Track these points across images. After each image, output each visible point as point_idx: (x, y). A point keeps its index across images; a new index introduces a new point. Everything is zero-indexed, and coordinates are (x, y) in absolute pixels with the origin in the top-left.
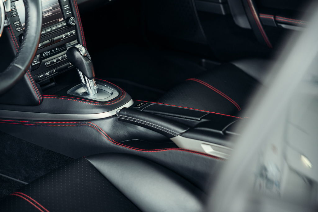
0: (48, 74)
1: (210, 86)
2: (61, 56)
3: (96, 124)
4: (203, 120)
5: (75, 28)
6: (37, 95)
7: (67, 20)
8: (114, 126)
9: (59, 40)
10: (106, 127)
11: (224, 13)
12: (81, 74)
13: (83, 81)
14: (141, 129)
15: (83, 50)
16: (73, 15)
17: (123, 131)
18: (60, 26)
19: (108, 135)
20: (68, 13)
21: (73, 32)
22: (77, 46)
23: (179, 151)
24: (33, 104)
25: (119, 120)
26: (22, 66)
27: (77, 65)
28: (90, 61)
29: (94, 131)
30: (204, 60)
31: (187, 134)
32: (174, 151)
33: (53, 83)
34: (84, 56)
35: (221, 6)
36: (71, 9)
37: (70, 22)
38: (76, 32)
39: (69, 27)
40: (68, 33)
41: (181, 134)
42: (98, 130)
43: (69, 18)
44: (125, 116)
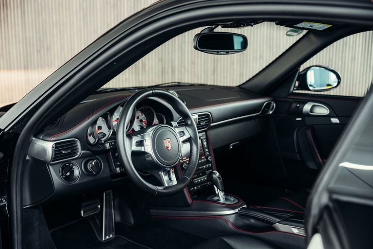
0: (195, 188)
1: (292, 202)
2: (203, 178)
3: (225, 217)
4: (291, 215)
5: (211, 162)
6: (189, 201)
7: (207, 158)
8: (236, 219)
9: (202, 168)
10: (232, 219)
11: (299, 159)
12: (216, 187)
13: (217, 193)
14: (252, 221)
15: (218, 174)
16: (210, 155)
17: (241, 222)
18: (203, 161)
19: (233, 224)
20: (207, 154)
21: (210, 165)
22: (214, 172)
23: (277, 233)
24: (187, 206)
25: (240, 214)
26: (189, 177)
27: (214, 182)
28: (221, 181)
29: (224, 222)
30: (286, 190)
31: (282, 222)
32: (274, 233)
33: (196, 196)
34: (218, 177)
35: (298, 155)
36: (209, 152)
37: (209, 159)
38: (212, 165)
39: (208, 162)
40: (207, 165)
41: (279, 222)
42: (227, 221)
43: (208, 157)
44: (243, 212)
